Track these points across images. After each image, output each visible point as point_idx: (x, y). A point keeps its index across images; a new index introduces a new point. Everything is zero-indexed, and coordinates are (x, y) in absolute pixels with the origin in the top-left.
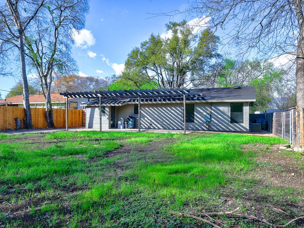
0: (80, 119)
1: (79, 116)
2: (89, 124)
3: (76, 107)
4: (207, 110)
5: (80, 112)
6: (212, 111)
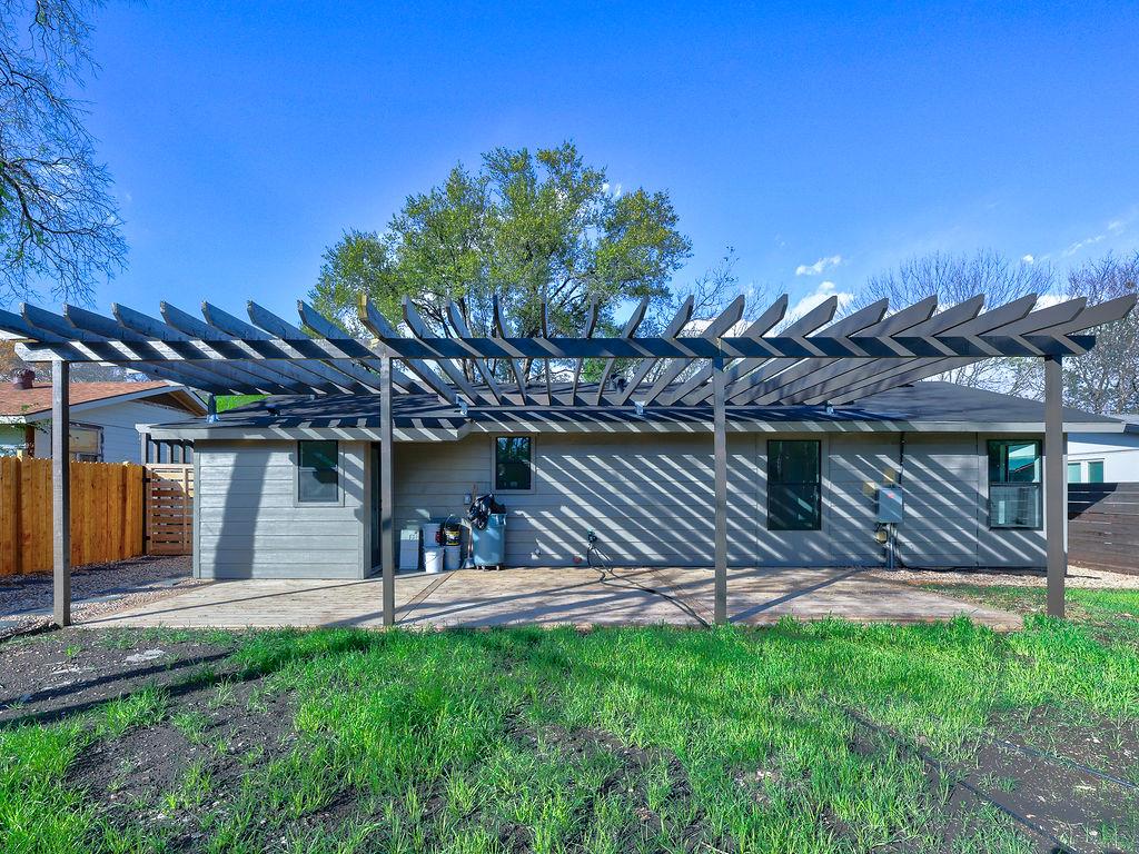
0: (129, 517)
1: (124, 500)
2: (220, 549)
3: (92, 451)
4: (883, 466)
5: (130, 477)
6: (906, 474)
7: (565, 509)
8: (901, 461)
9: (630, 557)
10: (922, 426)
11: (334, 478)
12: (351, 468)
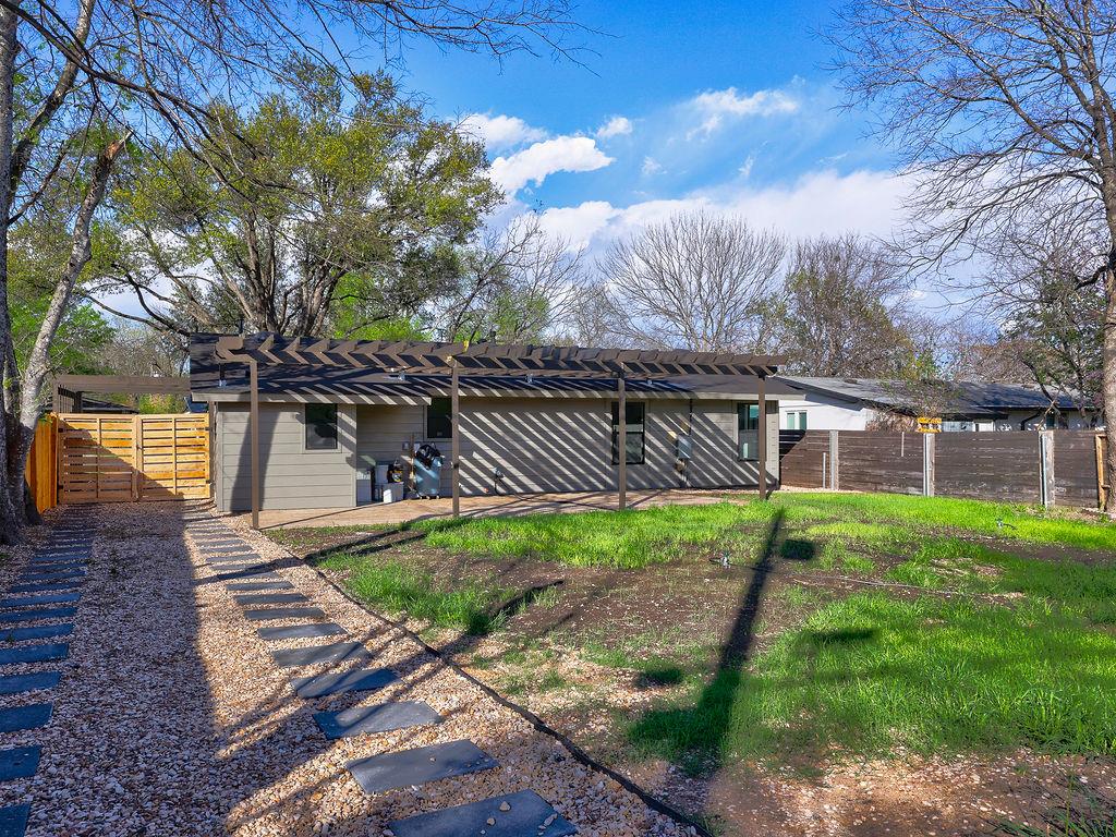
4: (680, 423)
6: (693, 428)
7: (476, 455)
8: (691, 420)
9: (519, 490)
10: (703, 396)
11: (334, 434)
12: (347, 427)
